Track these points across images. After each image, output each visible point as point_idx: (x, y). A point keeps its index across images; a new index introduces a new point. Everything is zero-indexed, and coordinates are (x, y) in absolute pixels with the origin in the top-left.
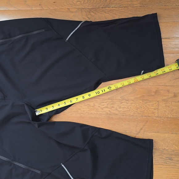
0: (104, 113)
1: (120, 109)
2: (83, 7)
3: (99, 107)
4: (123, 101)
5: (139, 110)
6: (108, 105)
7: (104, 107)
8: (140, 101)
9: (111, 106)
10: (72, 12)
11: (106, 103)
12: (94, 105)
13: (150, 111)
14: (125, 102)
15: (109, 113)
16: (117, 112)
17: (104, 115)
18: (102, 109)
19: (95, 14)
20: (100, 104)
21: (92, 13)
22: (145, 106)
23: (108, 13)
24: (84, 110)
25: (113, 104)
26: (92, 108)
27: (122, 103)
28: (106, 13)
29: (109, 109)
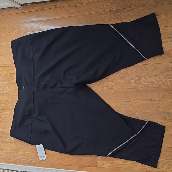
0: (133, 87)
1: (145, 84)
2: (111, 10)
3: (129, 83)
4: (148, 77)
5: (160, 83)
6: (135, 81)
7: (132, 83)
8: (161, 76)
9: (138, 81)
10: (103, 14)
11: (134, 79)
12: (125, 82)
13: (169, 82)
14: (148, 78)
15: (137, 87)
16: (143, 86)
17: (133, 89)
18: (131, 84)
19: (121, 13)
20: (129, 81)
21: (118, 13)
22: (164, 79)
23: (130, 12)
24: (117, 86)
25: (139, 80)
26: (124, 84)
27: (146, 79)
28: (128, 12)
29: (137, 84)
